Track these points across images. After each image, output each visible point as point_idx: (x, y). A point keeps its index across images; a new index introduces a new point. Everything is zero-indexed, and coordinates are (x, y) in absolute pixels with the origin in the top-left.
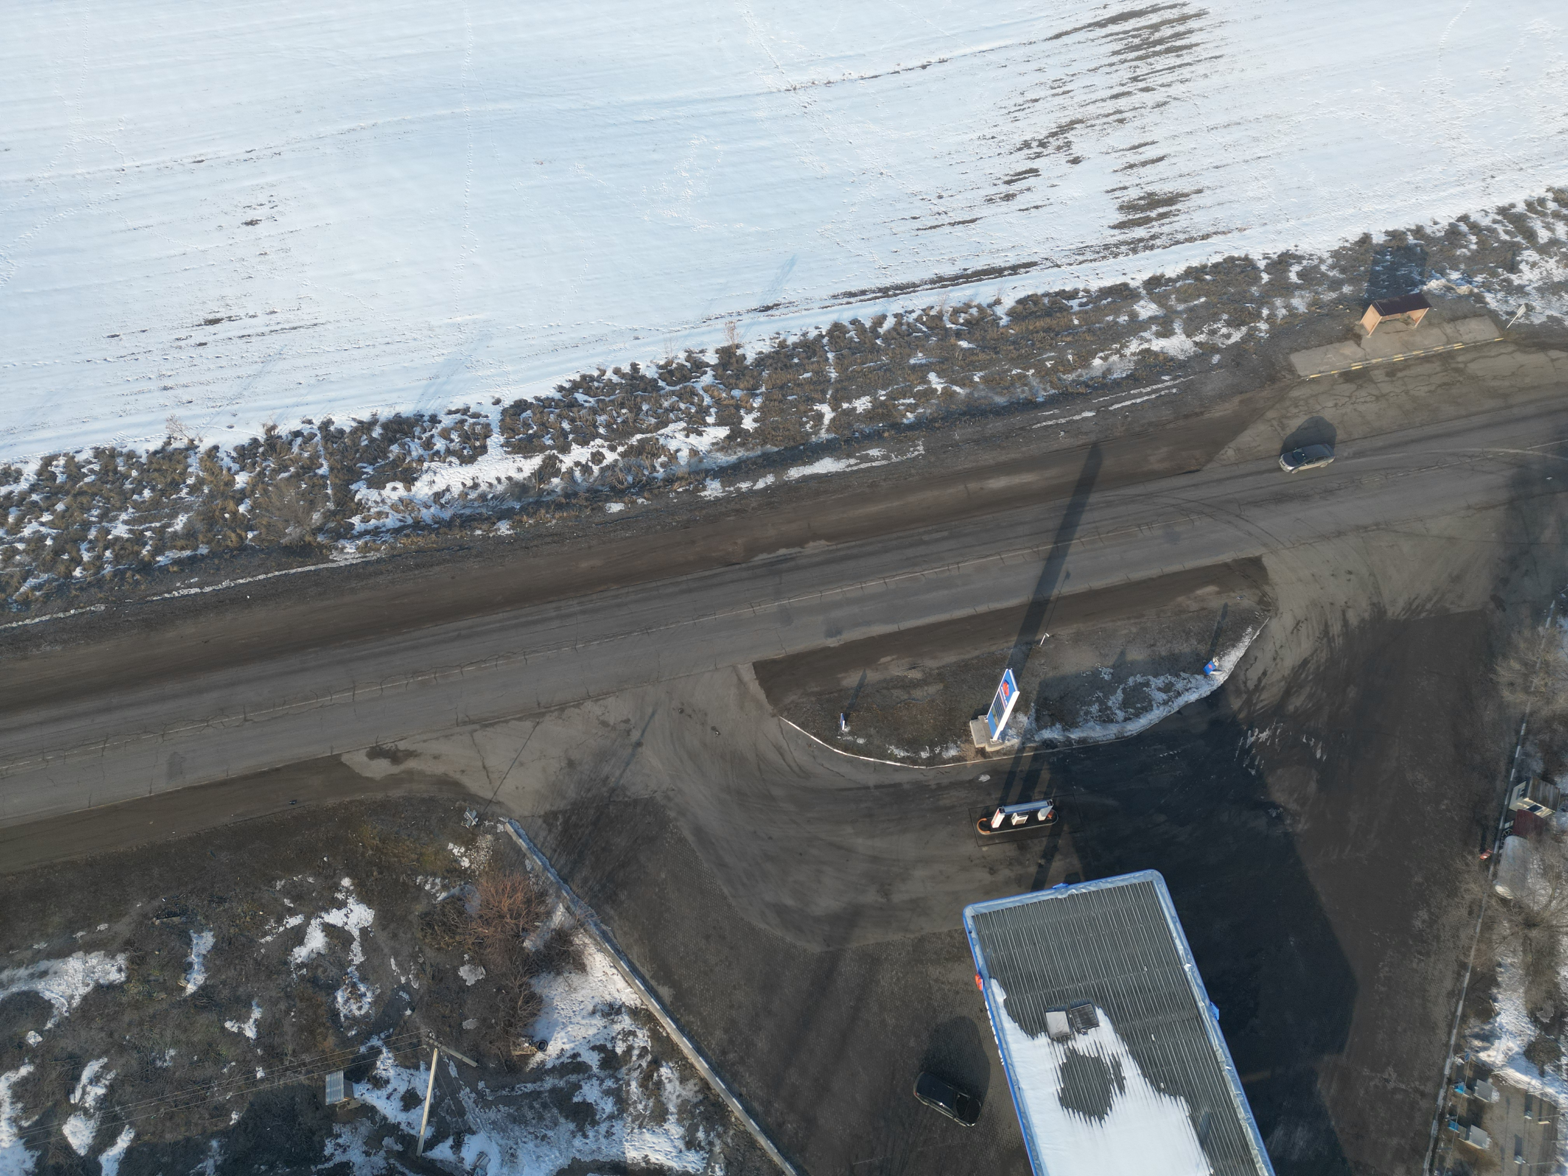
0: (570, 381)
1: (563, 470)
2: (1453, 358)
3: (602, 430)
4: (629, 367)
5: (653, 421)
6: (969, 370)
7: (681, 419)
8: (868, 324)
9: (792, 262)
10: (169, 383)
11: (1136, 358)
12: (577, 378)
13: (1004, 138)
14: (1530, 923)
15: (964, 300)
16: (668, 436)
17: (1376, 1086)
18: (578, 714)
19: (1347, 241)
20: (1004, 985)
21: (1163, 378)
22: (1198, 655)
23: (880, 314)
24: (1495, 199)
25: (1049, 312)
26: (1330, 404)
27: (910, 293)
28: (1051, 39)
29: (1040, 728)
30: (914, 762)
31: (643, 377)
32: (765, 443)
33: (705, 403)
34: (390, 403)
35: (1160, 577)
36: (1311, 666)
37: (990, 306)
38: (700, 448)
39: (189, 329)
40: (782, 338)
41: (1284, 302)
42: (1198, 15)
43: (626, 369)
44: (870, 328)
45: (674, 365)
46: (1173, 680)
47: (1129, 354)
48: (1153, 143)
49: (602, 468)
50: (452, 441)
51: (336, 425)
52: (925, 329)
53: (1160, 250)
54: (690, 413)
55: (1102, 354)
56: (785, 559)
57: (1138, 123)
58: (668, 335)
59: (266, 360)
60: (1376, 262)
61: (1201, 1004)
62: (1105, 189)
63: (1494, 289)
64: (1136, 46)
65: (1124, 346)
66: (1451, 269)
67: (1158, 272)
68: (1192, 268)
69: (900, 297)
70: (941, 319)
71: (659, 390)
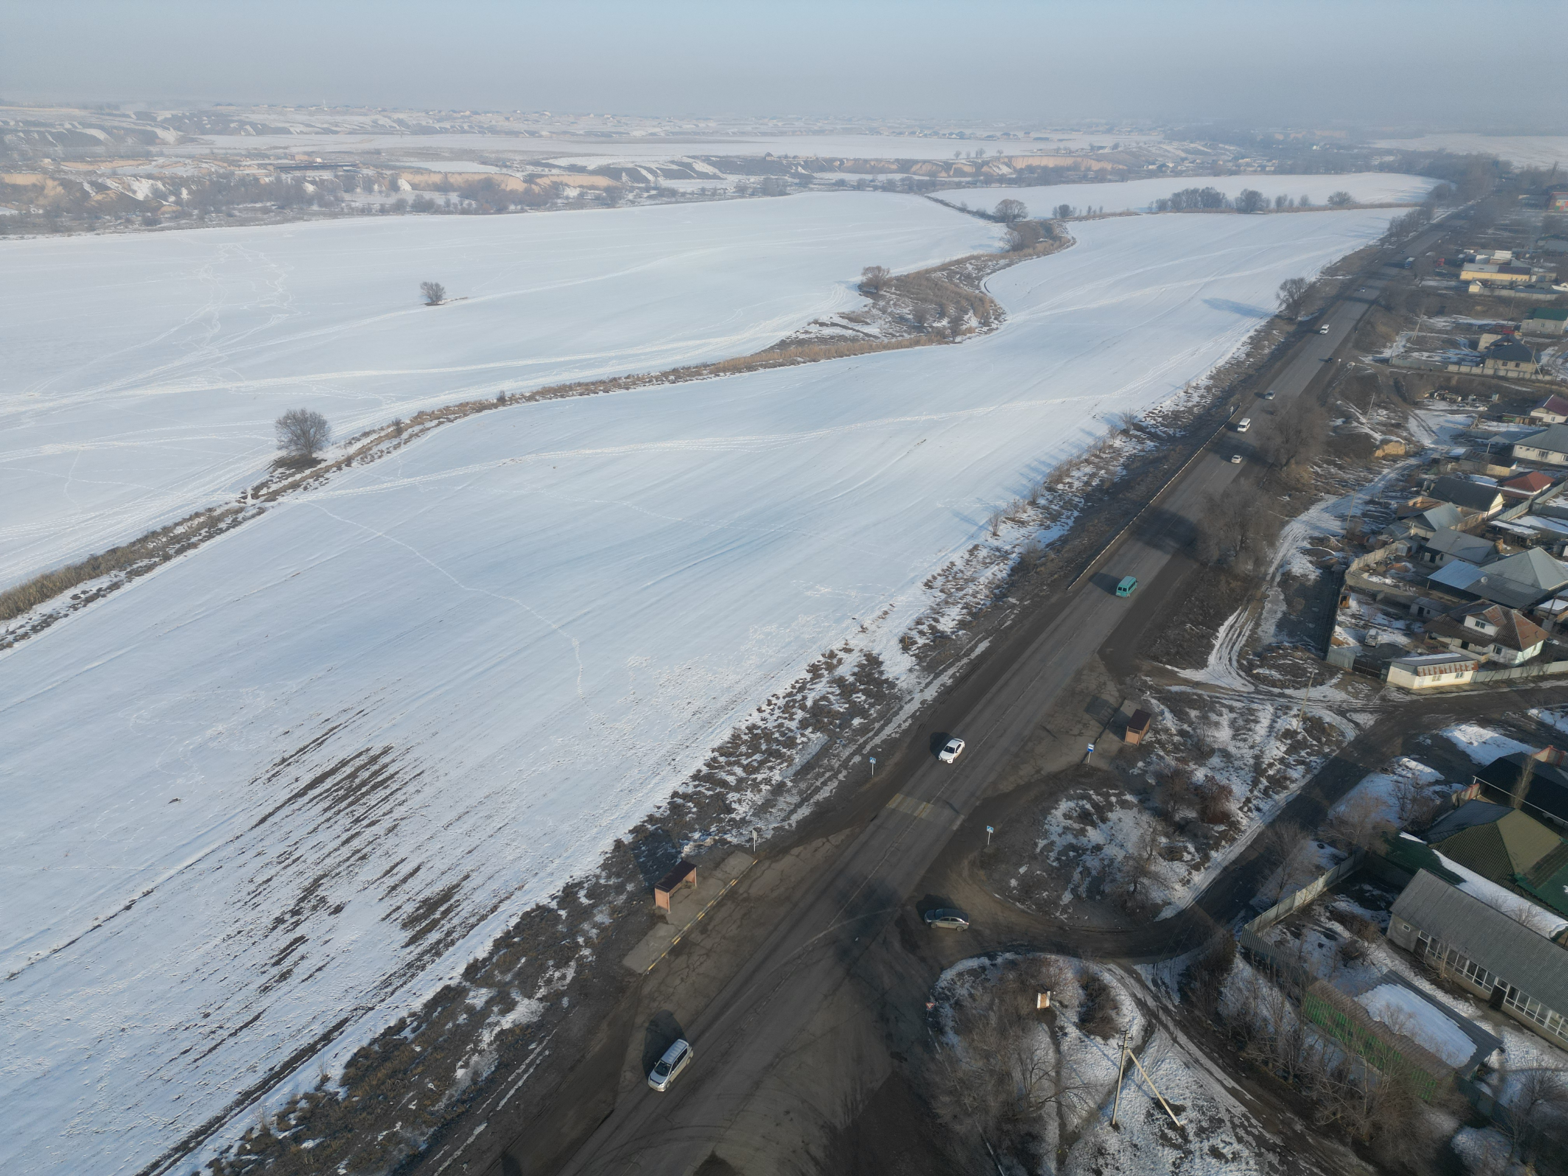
2: (736, 893)
6: (329, 1168)
11: (495, 1046)
13: (252, 927)
15: (288, 1098)
19: (606, 853)
21: (531, 1047)
24: (685, 773)
25: (385, 1057)
26: (678, 981)
27: (217, 1130)
28: (257, 825)
37: (318, 1088)
41: (590, 924)
42: (386, 751)
47: (486, 1046)
48: (403, 860)
52: (253, 1158)
53: (461, 941)
55: (460, 1063)
57: (379, 852)
60: (637, 857)
62: (380, 918)
63: (728, 830)
64: (343, 796)
65: (477, 1042)
66: (690, 832)
67: (471, 960)
68: (498, 940)
69: (206, 1142)
70: (269, 1135)
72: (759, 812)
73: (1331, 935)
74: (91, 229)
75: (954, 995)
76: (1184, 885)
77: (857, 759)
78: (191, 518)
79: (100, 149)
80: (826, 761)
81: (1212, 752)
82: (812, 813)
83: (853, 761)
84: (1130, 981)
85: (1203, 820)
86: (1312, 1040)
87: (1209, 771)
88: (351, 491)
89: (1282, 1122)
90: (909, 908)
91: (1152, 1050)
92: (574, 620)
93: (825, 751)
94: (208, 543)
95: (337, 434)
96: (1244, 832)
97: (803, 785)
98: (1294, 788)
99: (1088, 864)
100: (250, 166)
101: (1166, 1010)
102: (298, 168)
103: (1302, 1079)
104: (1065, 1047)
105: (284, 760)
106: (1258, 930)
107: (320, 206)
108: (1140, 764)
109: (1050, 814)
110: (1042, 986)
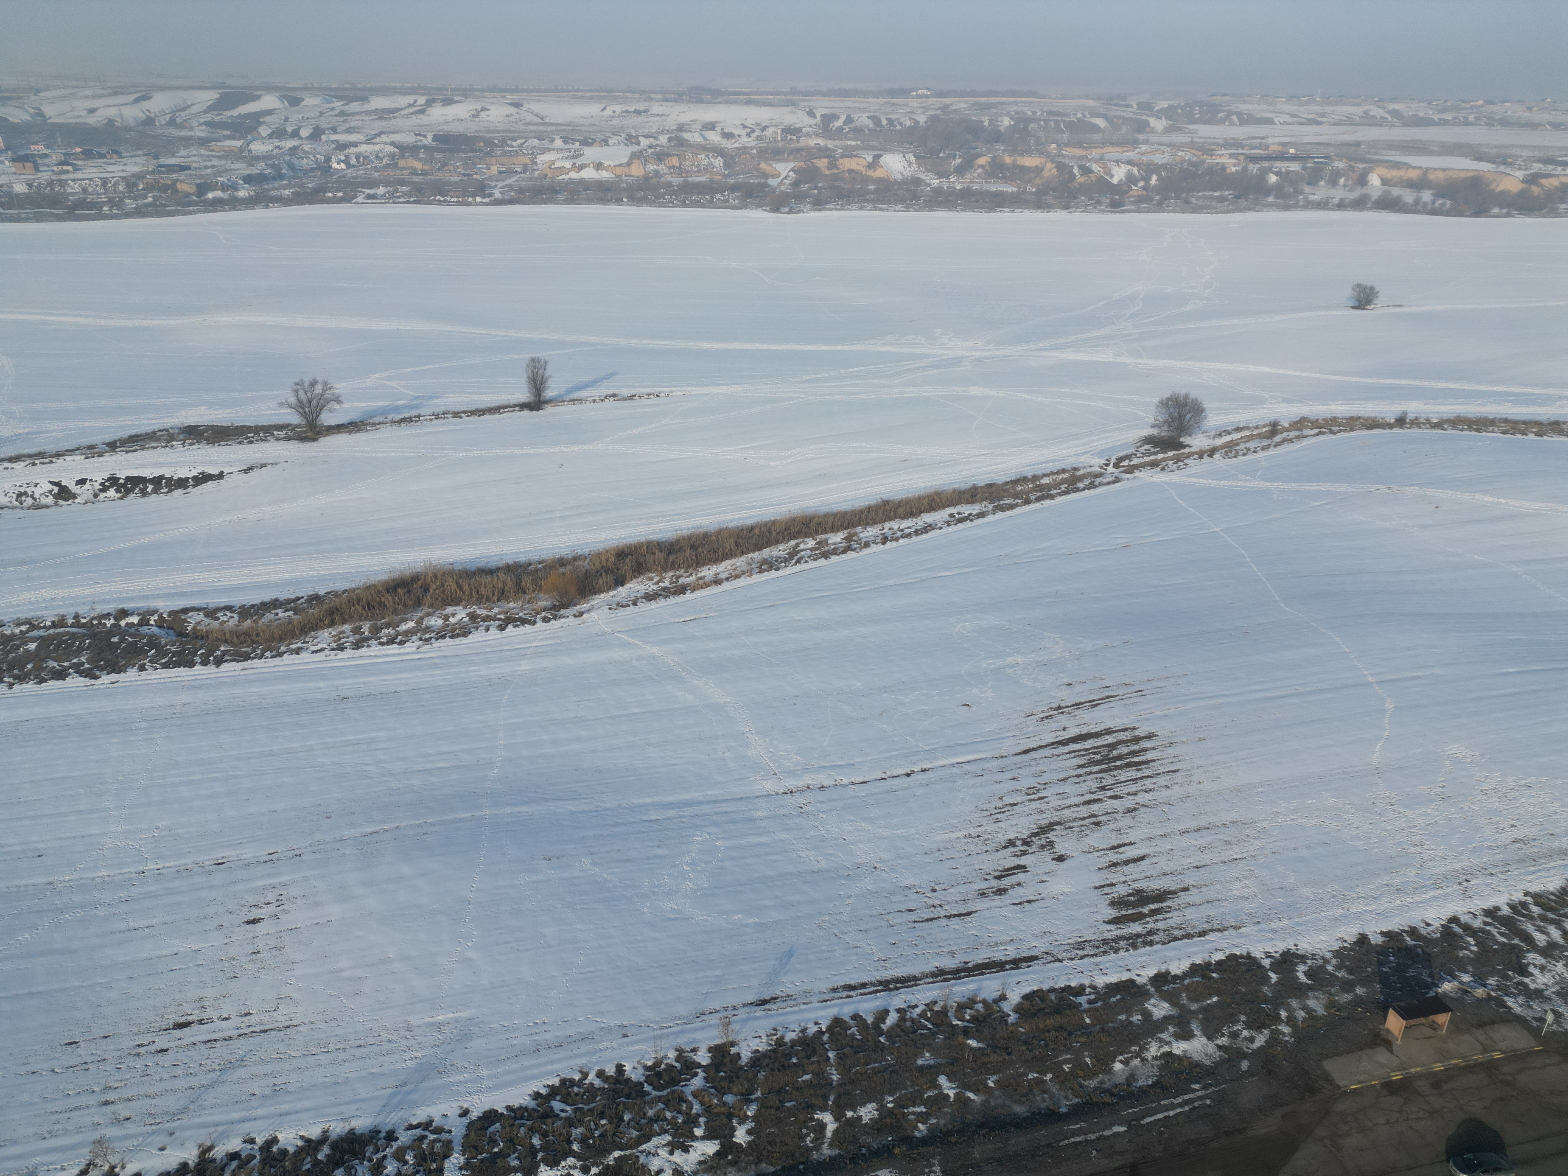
0: (548, 1086)
2: (1497, 1068)
3: (576, 1147)
4: (614, 1069)
5: (635, 1133)
6: (982, 1073)
7: (666, 1132)
8: (870, 1020)
9: (790, 953)
10: (111, 1096)
11: (1158, 1063)
12: (556, 1081)
13: (989, 836)
15: (968, 994)
16: (650, 1153)
19: (1345, 941)
21: (1193, 1086)
23: (882, 1009)
24: (1478, 902)
25: (1058, 1009)
27: (911, 986)
28: (1020, 754)
31: (629, 1080)
32: (759, 1161)
33: (694, 1111)
34: (346, 1116)
37: (997, 1001)
38: (686, 1168)
39: (154, 1034)
40: (779, 1034)
41: (1300, 1003)
42: (1150, 737)
43: (611, 1070)
44: (873, 1023)
45: (663, 1066)
47: (1150, 1058)
48: (1131, 844)
50: (405, 1163)
51: (281, 1145)
52: (930, 1026)
53: (1160, 946)
54: (676, 1124)
55: (1121, 1058)
57: (1113, 826)
58: (658, 1032)
59: (226, 1067)
60: (1381, 964)
62: (1094, 885)
63: (1512, 993)
64: (1098, 761)
65: (1143, 1049)
66: (1459, 970)
67: (1163, 968)
68: (1196, 965)
69: (901, 990)
70: (946, 1015)
71: (644, 1096)
74: (1066, 207)
78: (1057, 473)
79: (1097, 137)
88: (1205, 481)
92: (1397, 680)
94: (1064, 497)
95: (1211, 423)
100: (1222, 155)
102: (1268, 158)
105: (1059, 708)
107: (1277, 197)
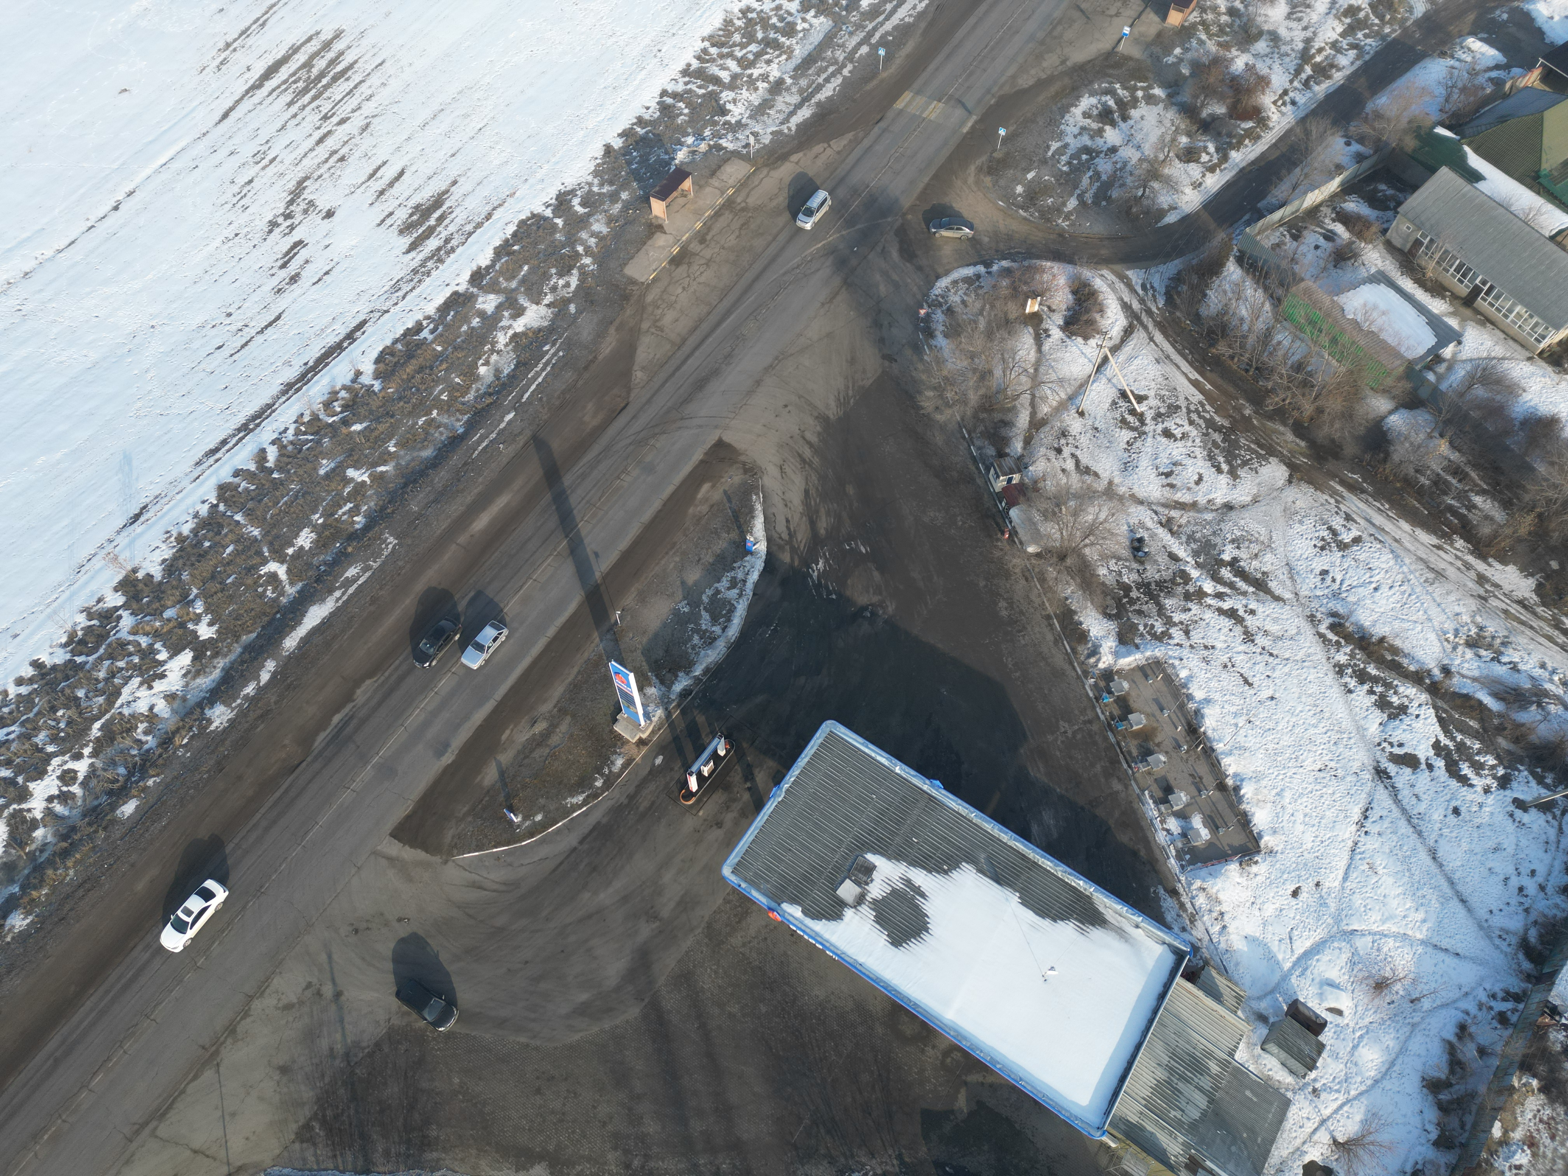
1: (38, 815)
2: (734, 202)
3: (50, 749)
4: (31, 669)
5: (101, 700)
6: (380, 446)
7: (130, 677)
8: (252, 467)
9: (127, 459)
11: (510, 347)
13: (247, 229)
14: (1062, 557)
15: (326, 390)
16: (129, 702)
17: (1062, 742)
18: (253, 1022)
19: (597, 159)
20: (794, 901)
21: (545, 349)
22: (734, 543)
23: (256, 451)
24: (674, 67)
25: (410, 355)
26: (680, 290)
27: (270, 415)
28: (220, 121)
29: (669, 688)
30: (595, 796)
31: (54, 668)
32: (237, 638)
33: (144, 645)
35: (664, 505)
36: (812, 492)
37: (354, 381)
38: (174, 689)
40: (175, 534)
41: (587, 233)
42: (338, 35)
43: (28, 672)
44: (257, 468)
45: (80, 633)
46: (732, 574)
47: (502, 347)
48: (385, 163)
49: (82, 783)
52: (311, 437)
53: (460, 248)
54: (135, 665)
55: (481, 362)
56: (345, 723)
57: (357, 154)
58: (49, 610)
60: (629, 163)
61: (925, 788)
62: (375, 223)
63: (723, 134)
64: (304, 89)
65: (494, 344)
66: (683, 137)
67: (474, 266)
68: (497, 247)
69: (263, 424)
70: (319, 420)
71: (83, 668)
72: (756, 114)
73: (1330, 236)
75: (946, 302)
76: (1195, 188)
77: (864, 50)
80: (829, 53)
81: (1260, 34)
82: (813, 115)
83: (859, 52)
84: (1120, 286)
85: (1231, 117)
86: (1283, 337)
87: (1251, 58)
89: (1234, 408)
90: (909, 217)
91: (1127, 349)
93: (829, 41)
96: (1271, 129)
97: (803, 82)
98: (1338, 77)
99: (1100, 168)
101: (1149, 312)
103: (1262, 371)
104: (1046, 347)
105: (228, 45)
106: (1259, 233)
108: (1178, 51)
109: (1068, 112)
110: (1034, 292)
